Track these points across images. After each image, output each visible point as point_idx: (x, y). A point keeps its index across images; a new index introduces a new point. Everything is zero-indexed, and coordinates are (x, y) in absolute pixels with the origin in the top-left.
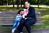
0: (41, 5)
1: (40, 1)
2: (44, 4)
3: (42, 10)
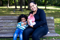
1: (48, 2)
2: (52, 5)
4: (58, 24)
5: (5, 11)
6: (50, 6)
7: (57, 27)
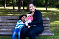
0: (50, 7)
1: (48, 3)
2: (53, 7)
3: (50, 13)
4: (57, 26)
5: (2, 11)
6: (51, 7)
7: (56, 29)
